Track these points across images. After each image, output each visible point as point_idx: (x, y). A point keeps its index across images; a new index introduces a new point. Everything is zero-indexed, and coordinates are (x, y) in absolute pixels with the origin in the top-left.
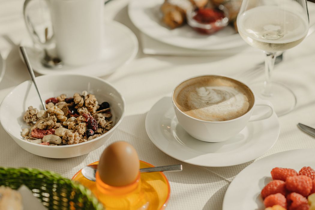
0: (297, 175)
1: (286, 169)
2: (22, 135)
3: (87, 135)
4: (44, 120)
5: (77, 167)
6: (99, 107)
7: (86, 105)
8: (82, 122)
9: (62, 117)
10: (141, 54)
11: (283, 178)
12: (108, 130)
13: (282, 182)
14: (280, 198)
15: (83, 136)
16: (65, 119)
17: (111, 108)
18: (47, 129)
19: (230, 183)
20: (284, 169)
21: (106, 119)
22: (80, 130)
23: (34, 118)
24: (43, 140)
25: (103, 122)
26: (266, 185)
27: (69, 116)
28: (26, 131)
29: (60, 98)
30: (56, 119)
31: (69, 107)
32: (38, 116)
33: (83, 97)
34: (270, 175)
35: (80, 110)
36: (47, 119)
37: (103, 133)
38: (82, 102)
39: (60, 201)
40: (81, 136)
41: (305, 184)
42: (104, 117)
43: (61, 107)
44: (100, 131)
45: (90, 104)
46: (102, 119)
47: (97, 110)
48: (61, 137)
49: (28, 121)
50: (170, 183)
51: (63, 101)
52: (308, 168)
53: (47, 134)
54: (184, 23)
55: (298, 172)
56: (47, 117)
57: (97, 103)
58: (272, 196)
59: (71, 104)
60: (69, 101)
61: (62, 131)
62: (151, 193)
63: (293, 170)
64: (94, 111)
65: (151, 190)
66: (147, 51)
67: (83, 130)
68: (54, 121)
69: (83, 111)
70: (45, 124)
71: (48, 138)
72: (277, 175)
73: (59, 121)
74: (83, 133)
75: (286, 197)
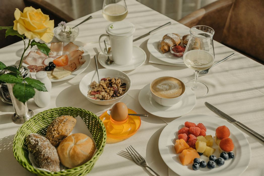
0: (196, 126)
1: (191, 123)
2: (88, 93)
3: (113, 96)
4: (98, 87)
5: (106, 109)
6: (121, 84)
7: (116, 83)
8: (112, 90)
9: (105, 87)
10: (147, 63)
11: (189, 127)
12: (122, 95)
13: (188, 129)
14: (185, 136)
15: (111, 96)
16: (106, 88)
17: (126, 86)
18: (98, 92)
19: (167, 124)
20: (190, 123)
21: (123, 90)
22: (110, 94)
23: (94, 86)
24: (95, 96)
25: (121, 92)
26: (181, 129)
27: (108, 87)
28: (90, 91)
29: (107, 78)
30: (102, 88)
31: (109, 83)
32: (96, 85)
33: (115, 80)
34: (184, 124)
35: (113, 85)
36: (99, 87)
37: (120, 96)
38: (115, 82)
39: (92, 124)
40: (110, 96)
41: (197, 131)
42: (122, 90)
43: (106, 83)
44: (118, 95)
45: (117, 83)
46: (121, 90)
47: (120, 86)
48: (102, 96)
49: (92, 87)
50: (141, 120)
51: (108, 80)
52: (201, 124)
53: (97, 94)
54: (169, 51)
55: (197, 125)
56: (100, 86)
57: (121, 83)
58: (181, 134)
59: (110, 82)
60: (110, 80)
61: (103, 93)
62: (134, 125)
63: (194, 123)
64: (119, 86)
65: (134, 123)
66: (150, 62)
67: (111, 94)
68: (101, 89)
69: (114, 86)
70: (97, 89)
71: (97, 95)
72: (187, 125)
73: (104, 89)
74: (111, 95)
75: (188, 135)
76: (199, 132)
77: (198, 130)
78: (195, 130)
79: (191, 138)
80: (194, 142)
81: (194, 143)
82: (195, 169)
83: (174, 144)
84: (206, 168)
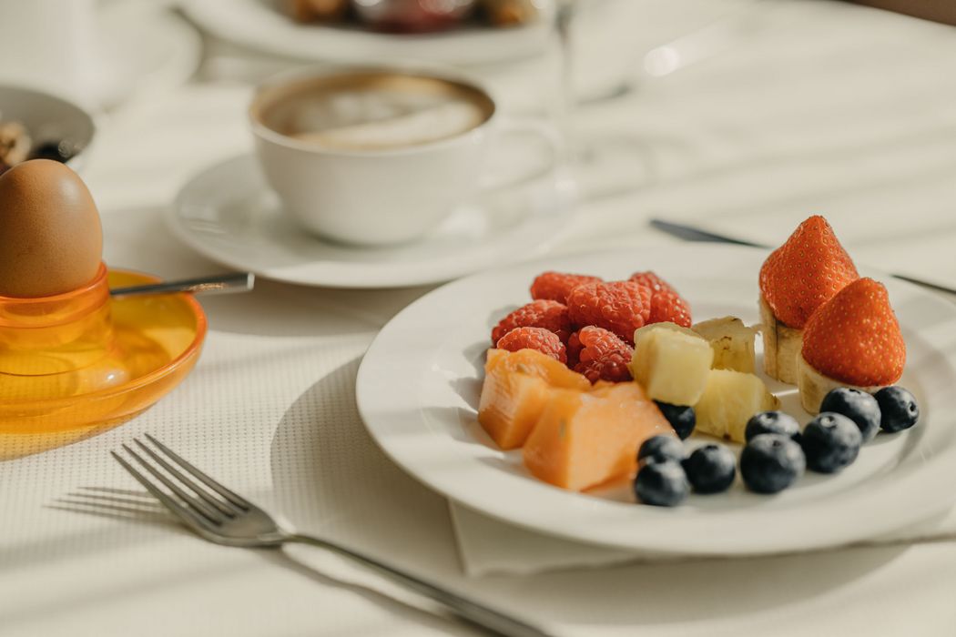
13: (557, 304)
72: (549, 288)
76: (644, 306)
77: (632, 296)
78: (612, 297)
79: (588, 345)
80: (620, 358)
81: (619, 365)
82: (657, 497)
83: (475, 404)
84: (736, 494)
